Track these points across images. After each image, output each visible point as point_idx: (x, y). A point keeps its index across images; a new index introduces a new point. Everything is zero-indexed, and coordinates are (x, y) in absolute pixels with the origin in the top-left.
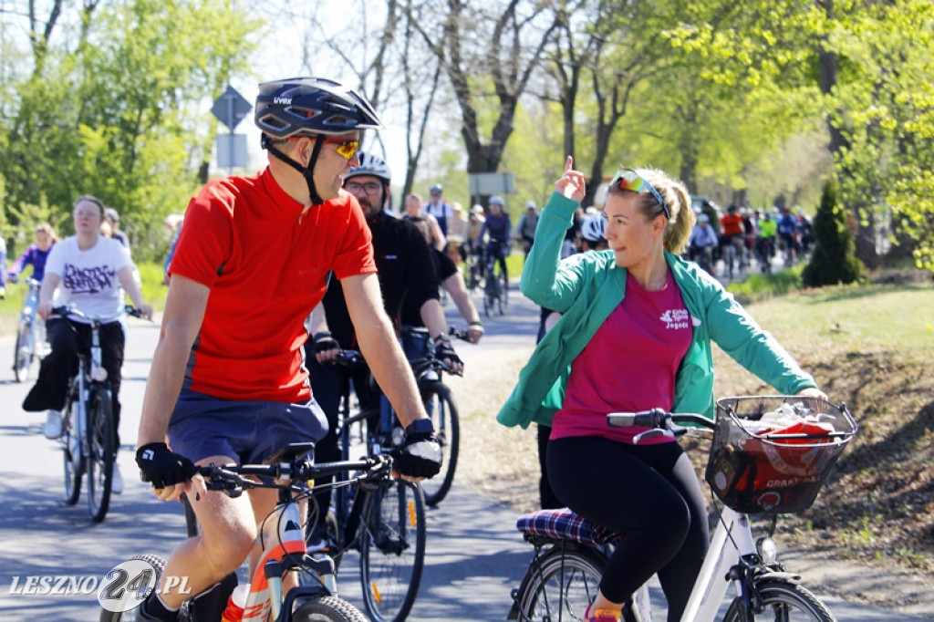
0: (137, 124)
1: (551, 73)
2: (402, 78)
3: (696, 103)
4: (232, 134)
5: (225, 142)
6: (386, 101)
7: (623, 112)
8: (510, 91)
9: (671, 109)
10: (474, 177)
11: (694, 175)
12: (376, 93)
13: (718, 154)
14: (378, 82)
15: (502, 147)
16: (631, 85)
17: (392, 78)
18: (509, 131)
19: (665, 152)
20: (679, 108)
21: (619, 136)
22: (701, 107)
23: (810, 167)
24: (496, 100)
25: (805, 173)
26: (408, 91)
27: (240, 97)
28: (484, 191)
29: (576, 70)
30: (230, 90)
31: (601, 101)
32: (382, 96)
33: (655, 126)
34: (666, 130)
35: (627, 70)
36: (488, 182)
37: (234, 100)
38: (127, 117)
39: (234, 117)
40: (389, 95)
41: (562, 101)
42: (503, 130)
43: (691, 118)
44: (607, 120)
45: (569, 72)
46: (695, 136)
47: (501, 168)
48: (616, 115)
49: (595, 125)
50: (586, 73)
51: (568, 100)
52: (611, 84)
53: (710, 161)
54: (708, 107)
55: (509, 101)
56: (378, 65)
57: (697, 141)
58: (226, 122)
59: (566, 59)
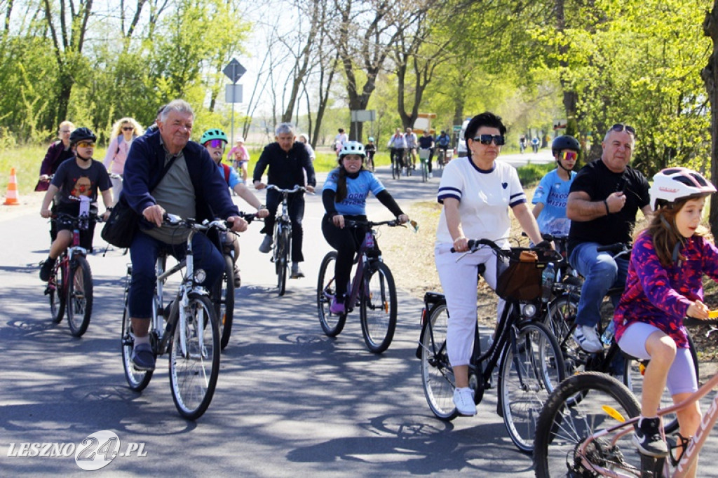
0: (182, 79)
1: (392, 58)
2: (318, 59)
3: (465, 77)
4: (234, 85)
5: (230, 89)
6: (310, 70)
7: (430, 81)
8: (373, 67)
9: (451, 79)
10: (354, 112)
11: (461, 115)
12: (305, 65)
13: (475, 103)
14: (307, 59)
15: (369, 96)
16: (434, 66)
17: (313, 57)
18: (373, 88)
19: (448, 102)
20: (455, 79)
21: (424, 92)
22: (467, 79)
23: (518, 113)
24: (366, 71)
25: (517, 115)
26: (321, 64)
27: (239, 64)
28: (359, 120)
29: (406, 56)
30: (235, 61)
31: (418, 75)
32: (309, 66)
33: (442, 88)
34: (448, 90)
35: (433, 57)
36: (361, 115)
37: (236, 66)
38: (177, 74)
39: (236, 75)
40: (312, 66)
41: (398, 74)
42: (369, 87)
43: (461, 84)
44: (421, 84)
45: (402, 58)
46: (462, 94)
47: (368, 108)
48: (426, 82)
49: (414, 86)
50: (411, 58)
51: (401, 72)
52: (424, 64)
53: (470, 108)
54: (470, 79)
55: (373, 71)
56: (307, 51)
57: (464, 96)
58: (232, 79)
59: (401, 50)
